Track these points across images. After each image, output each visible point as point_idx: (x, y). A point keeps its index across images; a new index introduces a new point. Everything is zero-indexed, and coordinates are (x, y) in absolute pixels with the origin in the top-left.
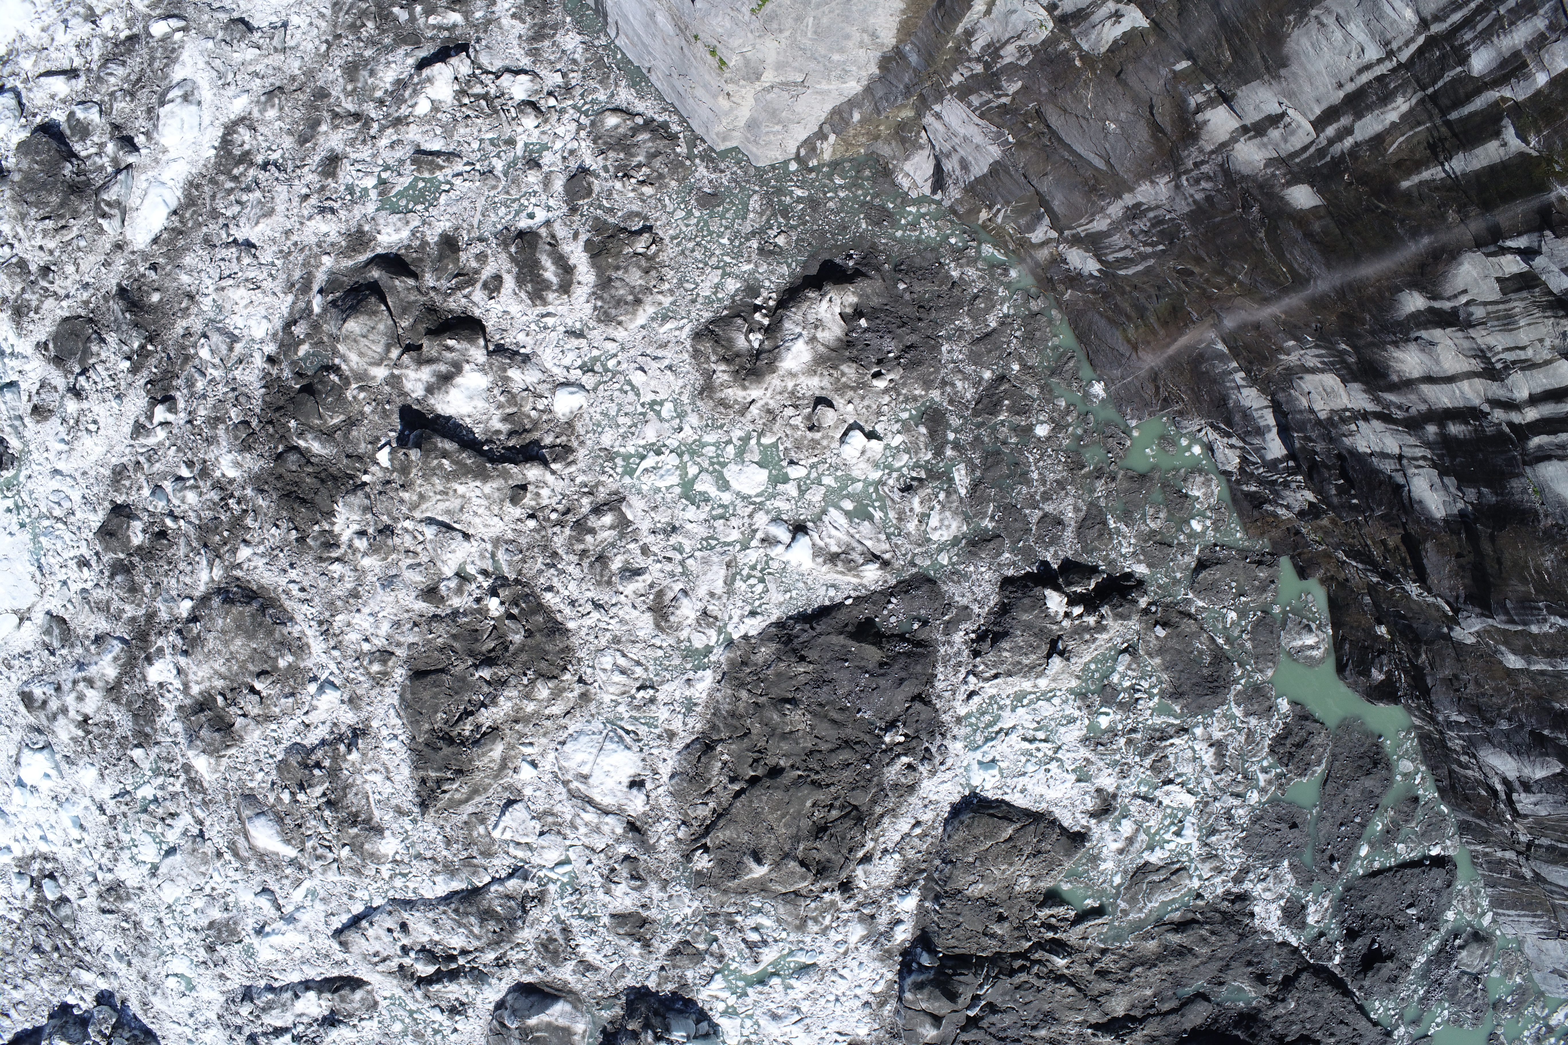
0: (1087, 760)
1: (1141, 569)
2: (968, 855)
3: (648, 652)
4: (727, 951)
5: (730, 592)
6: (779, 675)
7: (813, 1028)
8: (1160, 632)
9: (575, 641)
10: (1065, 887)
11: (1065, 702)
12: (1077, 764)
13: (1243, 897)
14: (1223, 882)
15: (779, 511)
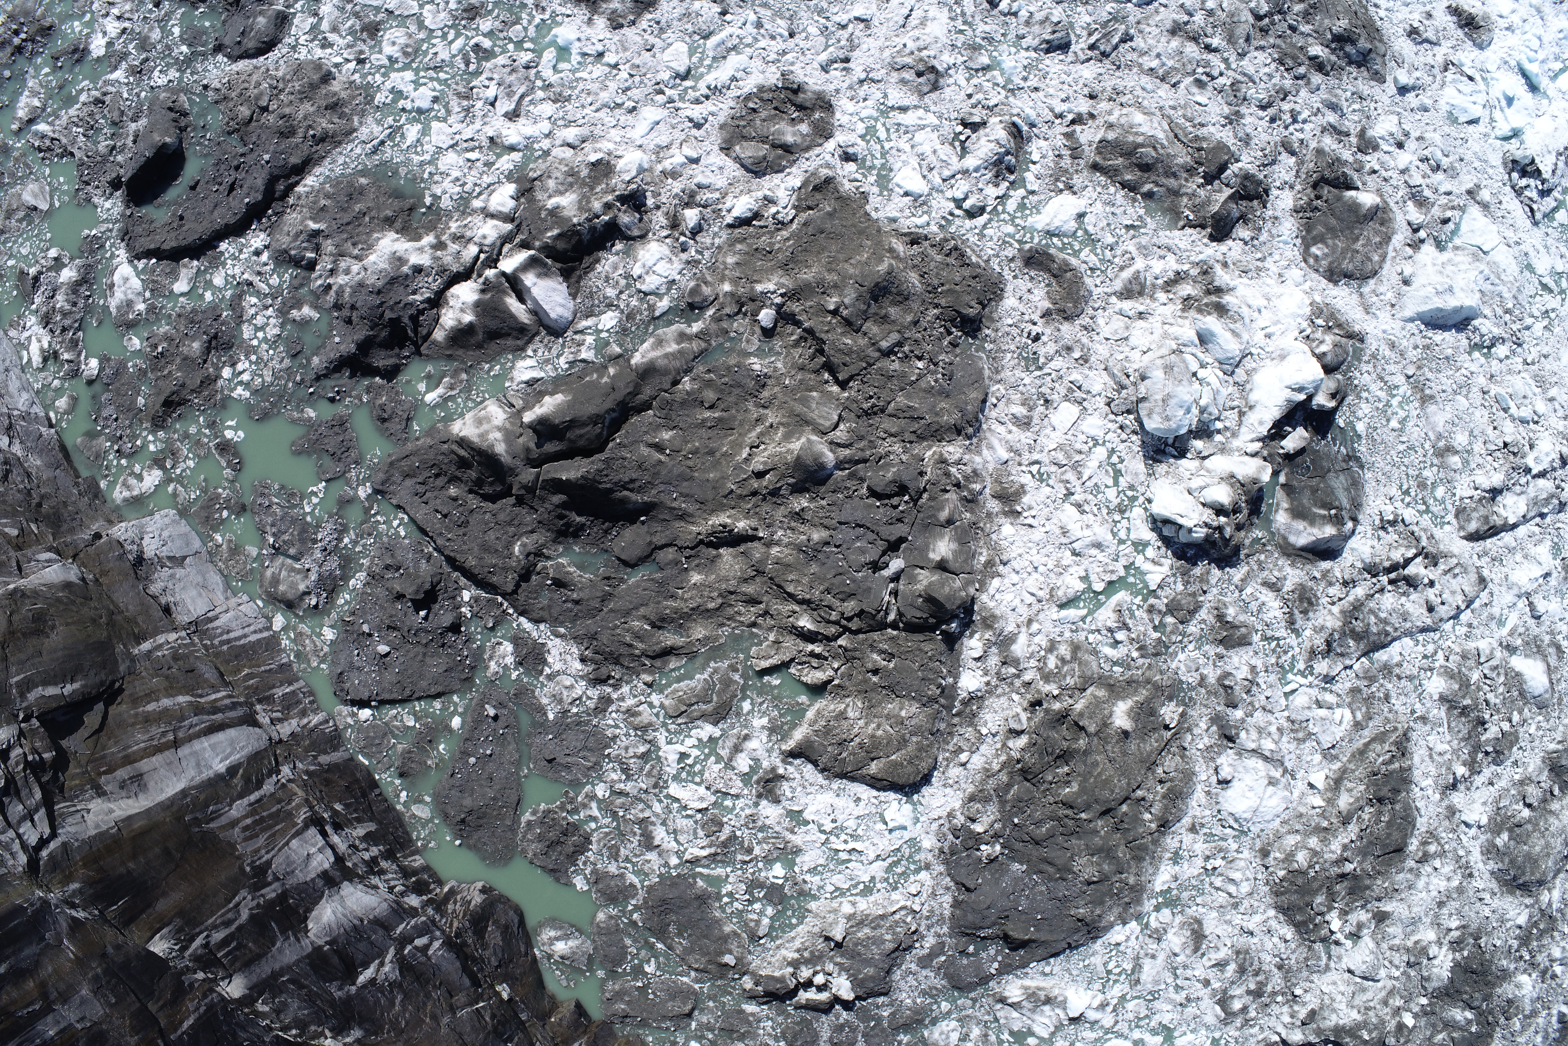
0: (793, 832)
1: (750, 1008)
2: (917, 743)
3: (1208, 899)
4: (1145, 615)
5: (1137, 958)
6: (1102, 903)
7: (1058, 531)
8: (729, 959)
9: (1269, 900)
10: (803, 699)
11: (820, 888)
12: (803, 829)
13: (598, 681)
14: (622, 699)
15: (1091, 1029)
